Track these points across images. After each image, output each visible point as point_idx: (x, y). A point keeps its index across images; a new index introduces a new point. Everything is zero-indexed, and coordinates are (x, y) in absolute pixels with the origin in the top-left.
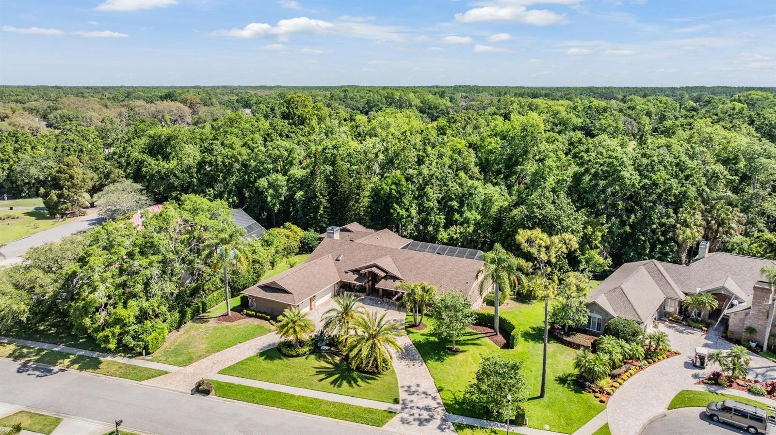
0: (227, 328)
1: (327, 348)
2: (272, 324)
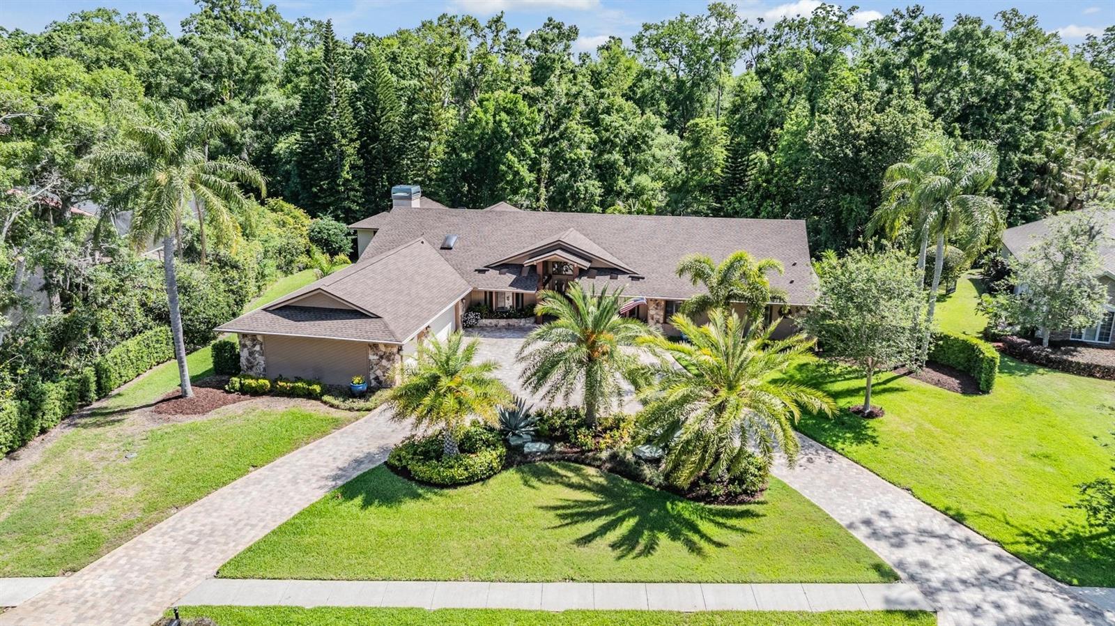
0: (193, 430)
1: (544, 447)
2: (332, 406)
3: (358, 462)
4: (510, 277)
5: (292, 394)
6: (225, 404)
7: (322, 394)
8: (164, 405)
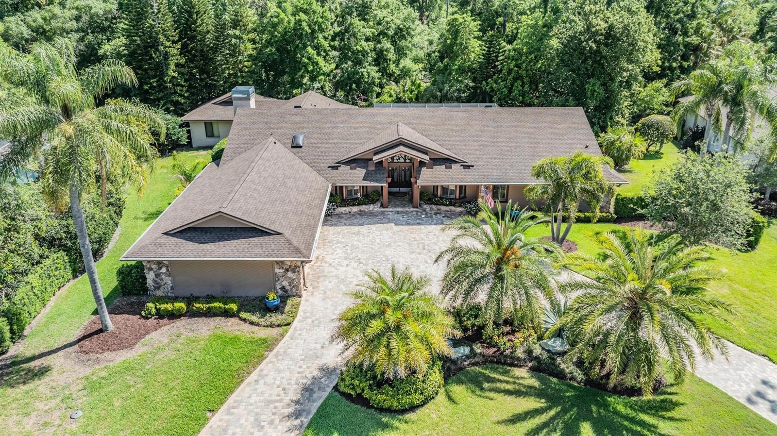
0: (128, 369)
2: (252, 323)
3: (308, 390)
4: (361, 172)
5: (209, 314)
6: (147, 332)
7: (239, 311)
8: (87, 343)
